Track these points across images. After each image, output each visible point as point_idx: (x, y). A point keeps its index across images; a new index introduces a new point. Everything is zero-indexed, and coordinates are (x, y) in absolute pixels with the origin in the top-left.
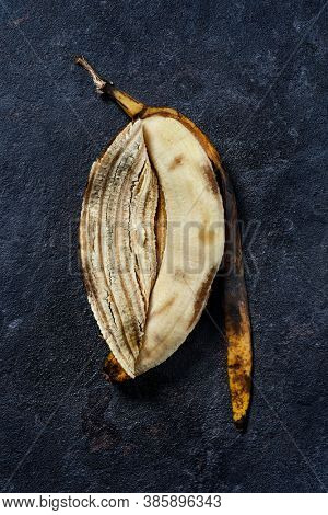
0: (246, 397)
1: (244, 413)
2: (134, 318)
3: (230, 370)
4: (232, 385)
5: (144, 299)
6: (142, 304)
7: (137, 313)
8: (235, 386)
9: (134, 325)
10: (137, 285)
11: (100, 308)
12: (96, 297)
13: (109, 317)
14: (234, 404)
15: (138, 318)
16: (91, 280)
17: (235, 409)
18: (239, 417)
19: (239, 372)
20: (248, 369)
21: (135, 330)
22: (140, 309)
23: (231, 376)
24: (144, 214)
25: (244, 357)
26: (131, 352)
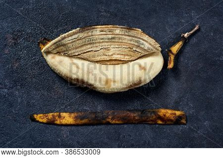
0: (45, 120)
1: (37, 119)
2: (70, 50)
3: (58, 113)
4: (51, 114)
5: (79, 55)
6: (77, 54)
7: (72, 51)
8: (50, 115)
9: (67, 51)
10: (85, 51)
11: (74, 34)
12: (79, 32)
13: (70, 38)
14: (42, 115)
15: (70, 52)
16: (87, 30)
17: (39, 115)
18: (35, 117)
19: (57, 118)
20: (58, 122)
21: (64, 51)
22: (74, 53)
23: (55, 114)
24: (118, 54)
25: (64, 120)
26: (54, 49)
